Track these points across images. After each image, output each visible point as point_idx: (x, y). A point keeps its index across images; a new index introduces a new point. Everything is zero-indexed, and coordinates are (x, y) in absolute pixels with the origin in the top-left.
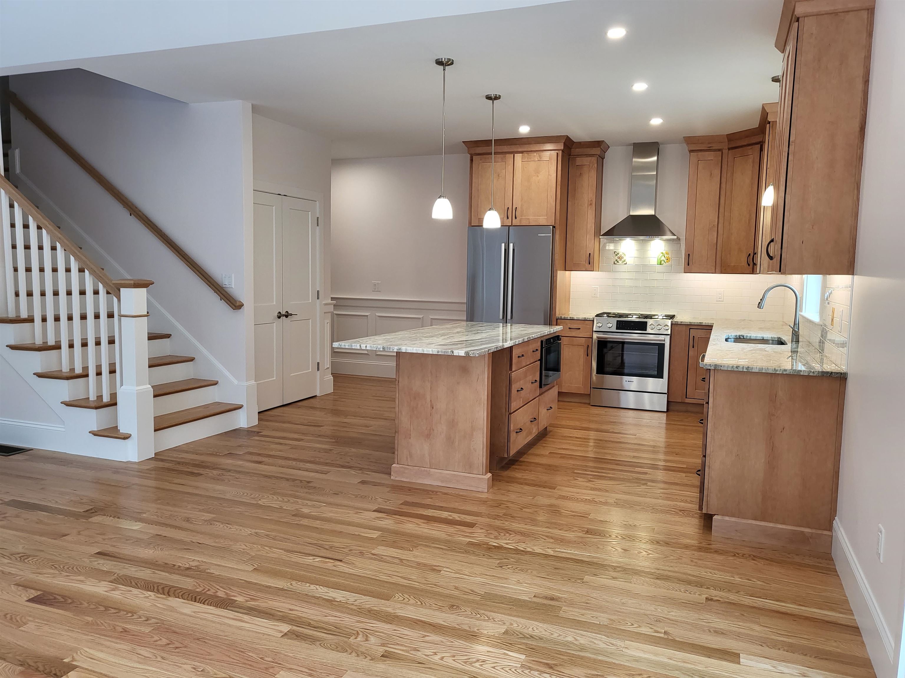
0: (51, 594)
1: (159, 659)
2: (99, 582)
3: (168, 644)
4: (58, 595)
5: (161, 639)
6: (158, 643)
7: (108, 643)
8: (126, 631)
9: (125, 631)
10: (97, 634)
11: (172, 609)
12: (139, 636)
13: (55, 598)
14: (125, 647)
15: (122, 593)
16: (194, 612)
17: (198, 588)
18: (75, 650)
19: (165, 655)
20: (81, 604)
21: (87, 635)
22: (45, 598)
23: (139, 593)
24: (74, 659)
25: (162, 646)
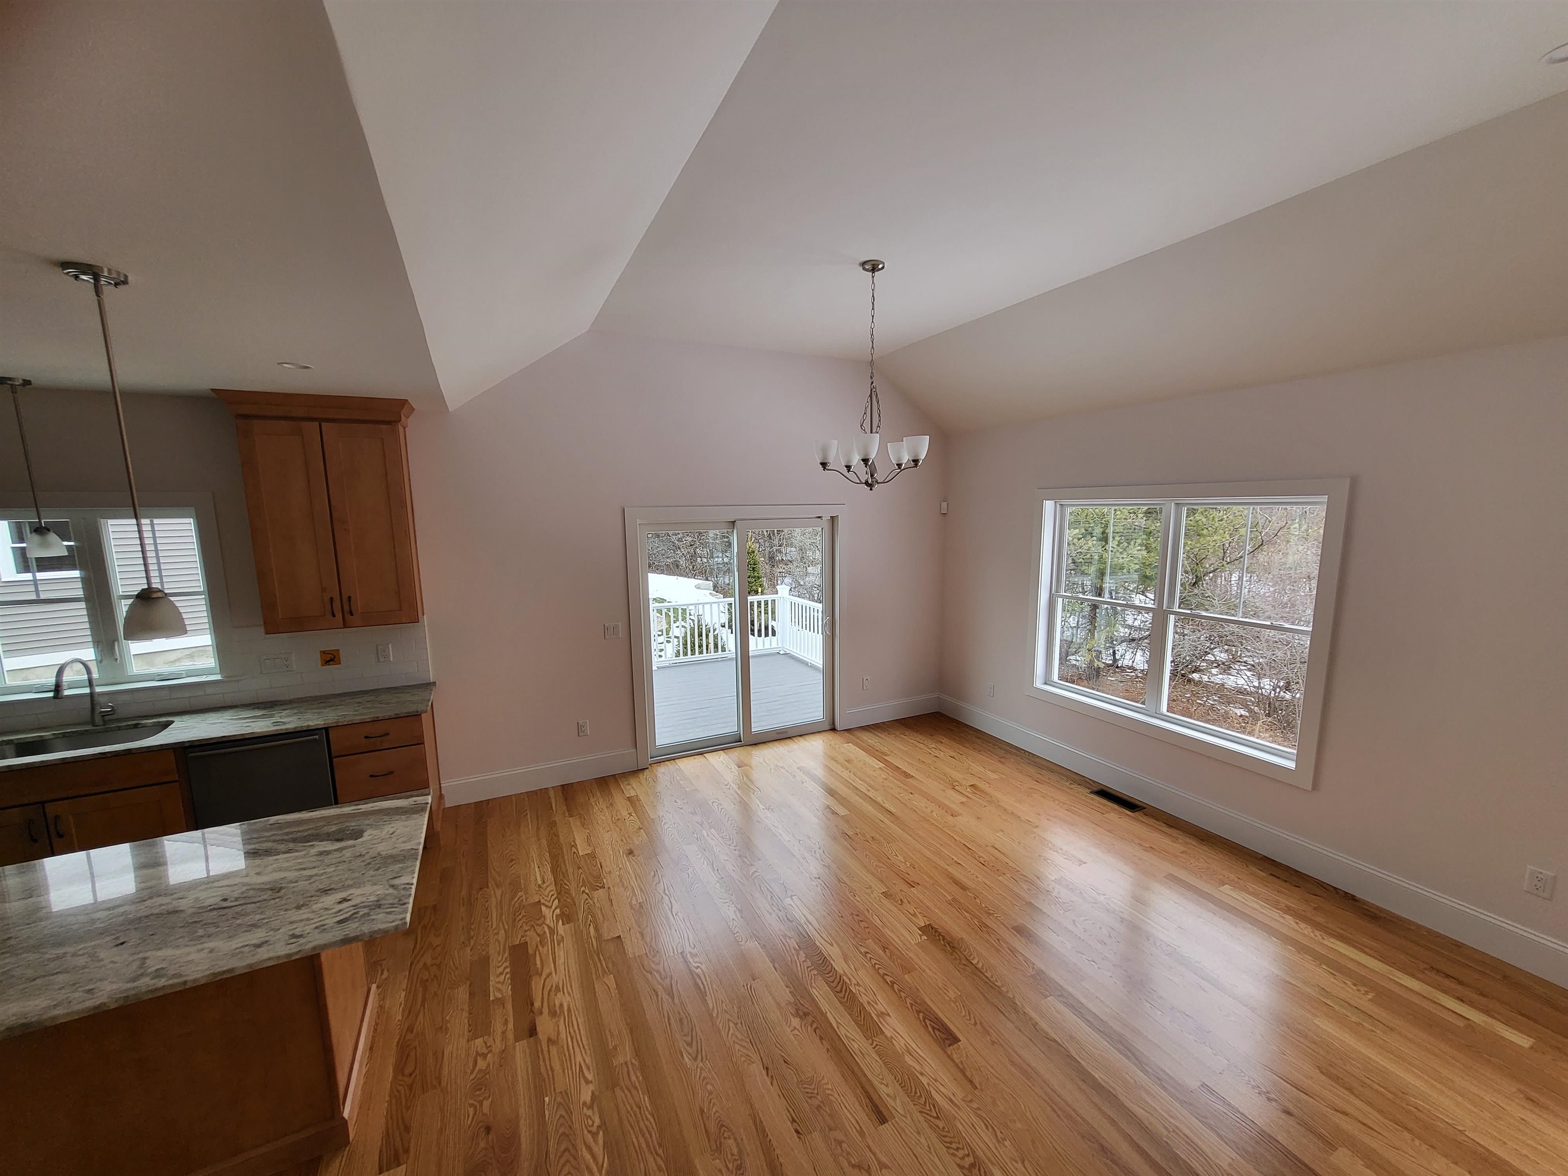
0: (936, 1040)
1: (871, 911)
2: (892, 1037)
3: (861, 921)
4: (930, 1033)
5: (865, 928)
6: (866, 926)
7: (899, 942)
8: (884, 947)
9: (884, 949)
10: (902, 954)
11: (846, 959)
12: (878, 939)
13: (933, 1028)
14: (889, 933)
15: (876, 1003)
16: (832, 945)
17: (815, 975)
18: (918, 944)
19: (866, 913)
20: (911, 1004)
21: (911, 958)
22: (942, 1035)
23: (861, 994)
24: (921, 936)
25: (866, 922)
